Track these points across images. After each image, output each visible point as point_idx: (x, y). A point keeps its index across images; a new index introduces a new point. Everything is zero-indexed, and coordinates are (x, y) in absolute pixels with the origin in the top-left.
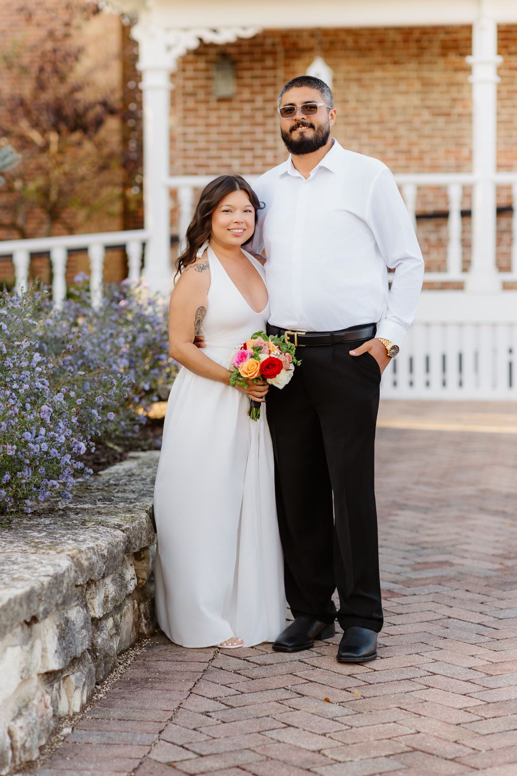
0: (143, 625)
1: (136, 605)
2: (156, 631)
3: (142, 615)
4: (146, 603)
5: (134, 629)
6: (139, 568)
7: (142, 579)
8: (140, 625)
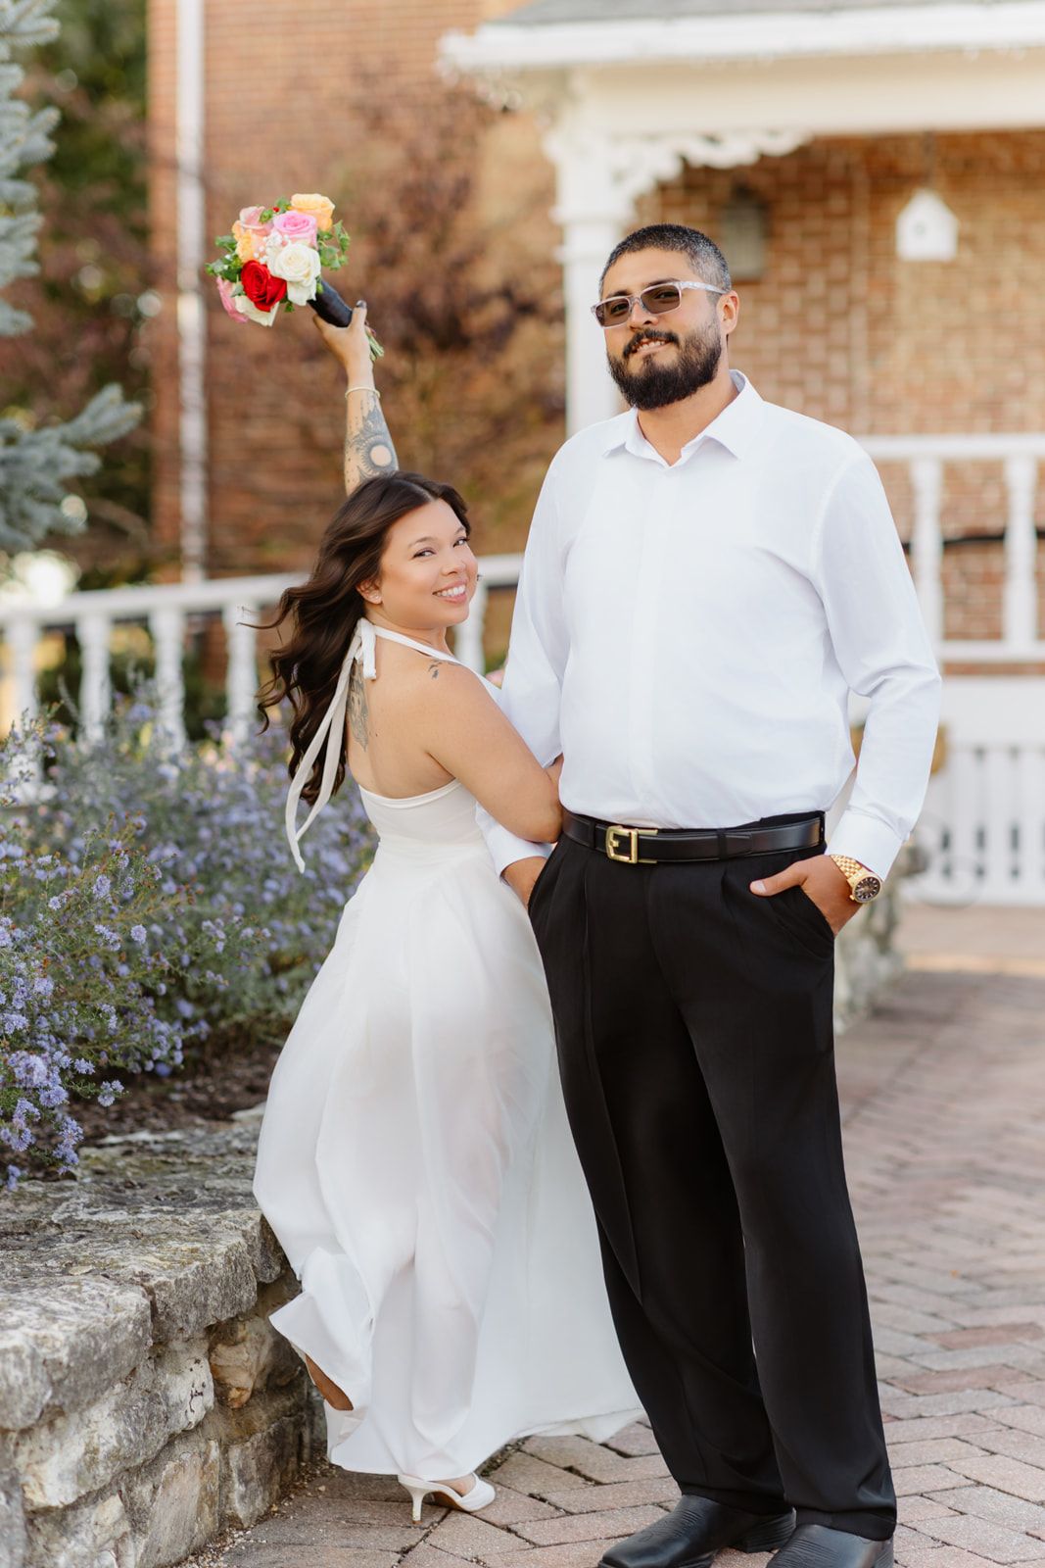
0: (235, 1497)
1: (215, 1454)
2: (275, 1509)
3: (235, 1475)
4: (248, 1444)
5: (207, 1509)
6: (231, 1364)
7: (238, 1389)
8: (227, 1498)
